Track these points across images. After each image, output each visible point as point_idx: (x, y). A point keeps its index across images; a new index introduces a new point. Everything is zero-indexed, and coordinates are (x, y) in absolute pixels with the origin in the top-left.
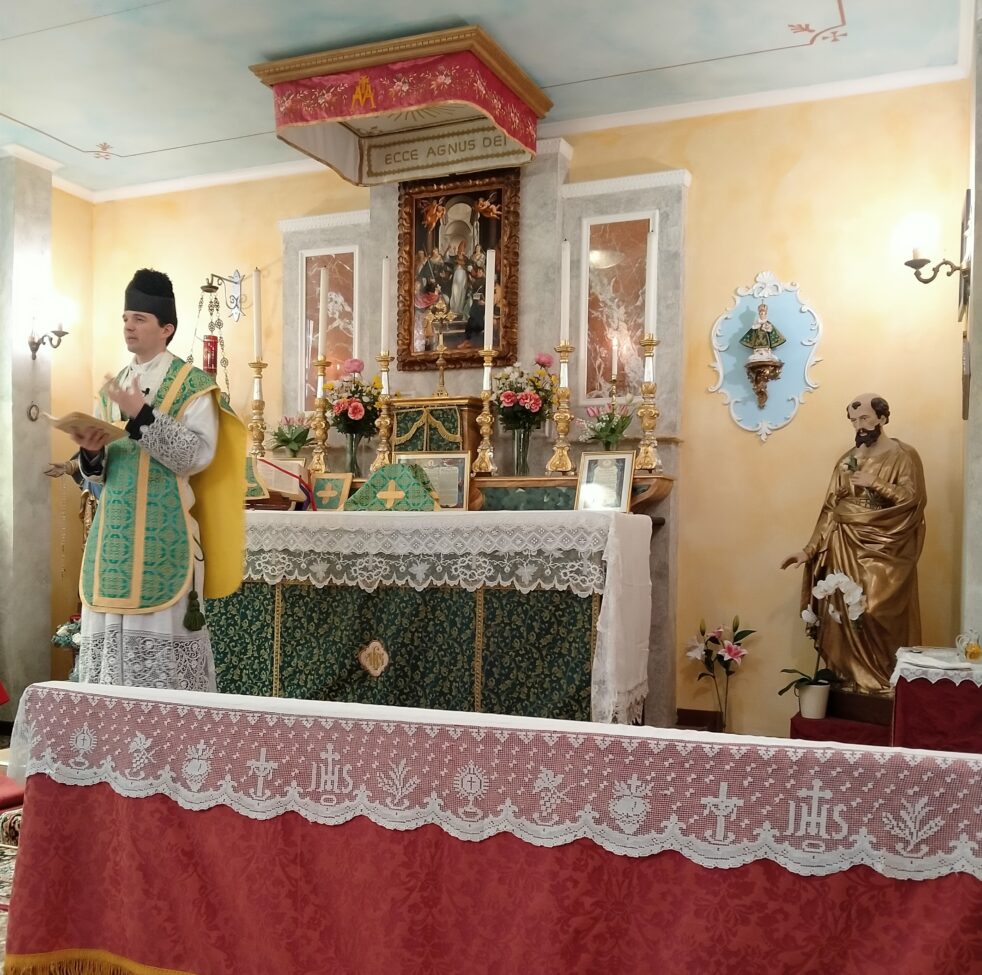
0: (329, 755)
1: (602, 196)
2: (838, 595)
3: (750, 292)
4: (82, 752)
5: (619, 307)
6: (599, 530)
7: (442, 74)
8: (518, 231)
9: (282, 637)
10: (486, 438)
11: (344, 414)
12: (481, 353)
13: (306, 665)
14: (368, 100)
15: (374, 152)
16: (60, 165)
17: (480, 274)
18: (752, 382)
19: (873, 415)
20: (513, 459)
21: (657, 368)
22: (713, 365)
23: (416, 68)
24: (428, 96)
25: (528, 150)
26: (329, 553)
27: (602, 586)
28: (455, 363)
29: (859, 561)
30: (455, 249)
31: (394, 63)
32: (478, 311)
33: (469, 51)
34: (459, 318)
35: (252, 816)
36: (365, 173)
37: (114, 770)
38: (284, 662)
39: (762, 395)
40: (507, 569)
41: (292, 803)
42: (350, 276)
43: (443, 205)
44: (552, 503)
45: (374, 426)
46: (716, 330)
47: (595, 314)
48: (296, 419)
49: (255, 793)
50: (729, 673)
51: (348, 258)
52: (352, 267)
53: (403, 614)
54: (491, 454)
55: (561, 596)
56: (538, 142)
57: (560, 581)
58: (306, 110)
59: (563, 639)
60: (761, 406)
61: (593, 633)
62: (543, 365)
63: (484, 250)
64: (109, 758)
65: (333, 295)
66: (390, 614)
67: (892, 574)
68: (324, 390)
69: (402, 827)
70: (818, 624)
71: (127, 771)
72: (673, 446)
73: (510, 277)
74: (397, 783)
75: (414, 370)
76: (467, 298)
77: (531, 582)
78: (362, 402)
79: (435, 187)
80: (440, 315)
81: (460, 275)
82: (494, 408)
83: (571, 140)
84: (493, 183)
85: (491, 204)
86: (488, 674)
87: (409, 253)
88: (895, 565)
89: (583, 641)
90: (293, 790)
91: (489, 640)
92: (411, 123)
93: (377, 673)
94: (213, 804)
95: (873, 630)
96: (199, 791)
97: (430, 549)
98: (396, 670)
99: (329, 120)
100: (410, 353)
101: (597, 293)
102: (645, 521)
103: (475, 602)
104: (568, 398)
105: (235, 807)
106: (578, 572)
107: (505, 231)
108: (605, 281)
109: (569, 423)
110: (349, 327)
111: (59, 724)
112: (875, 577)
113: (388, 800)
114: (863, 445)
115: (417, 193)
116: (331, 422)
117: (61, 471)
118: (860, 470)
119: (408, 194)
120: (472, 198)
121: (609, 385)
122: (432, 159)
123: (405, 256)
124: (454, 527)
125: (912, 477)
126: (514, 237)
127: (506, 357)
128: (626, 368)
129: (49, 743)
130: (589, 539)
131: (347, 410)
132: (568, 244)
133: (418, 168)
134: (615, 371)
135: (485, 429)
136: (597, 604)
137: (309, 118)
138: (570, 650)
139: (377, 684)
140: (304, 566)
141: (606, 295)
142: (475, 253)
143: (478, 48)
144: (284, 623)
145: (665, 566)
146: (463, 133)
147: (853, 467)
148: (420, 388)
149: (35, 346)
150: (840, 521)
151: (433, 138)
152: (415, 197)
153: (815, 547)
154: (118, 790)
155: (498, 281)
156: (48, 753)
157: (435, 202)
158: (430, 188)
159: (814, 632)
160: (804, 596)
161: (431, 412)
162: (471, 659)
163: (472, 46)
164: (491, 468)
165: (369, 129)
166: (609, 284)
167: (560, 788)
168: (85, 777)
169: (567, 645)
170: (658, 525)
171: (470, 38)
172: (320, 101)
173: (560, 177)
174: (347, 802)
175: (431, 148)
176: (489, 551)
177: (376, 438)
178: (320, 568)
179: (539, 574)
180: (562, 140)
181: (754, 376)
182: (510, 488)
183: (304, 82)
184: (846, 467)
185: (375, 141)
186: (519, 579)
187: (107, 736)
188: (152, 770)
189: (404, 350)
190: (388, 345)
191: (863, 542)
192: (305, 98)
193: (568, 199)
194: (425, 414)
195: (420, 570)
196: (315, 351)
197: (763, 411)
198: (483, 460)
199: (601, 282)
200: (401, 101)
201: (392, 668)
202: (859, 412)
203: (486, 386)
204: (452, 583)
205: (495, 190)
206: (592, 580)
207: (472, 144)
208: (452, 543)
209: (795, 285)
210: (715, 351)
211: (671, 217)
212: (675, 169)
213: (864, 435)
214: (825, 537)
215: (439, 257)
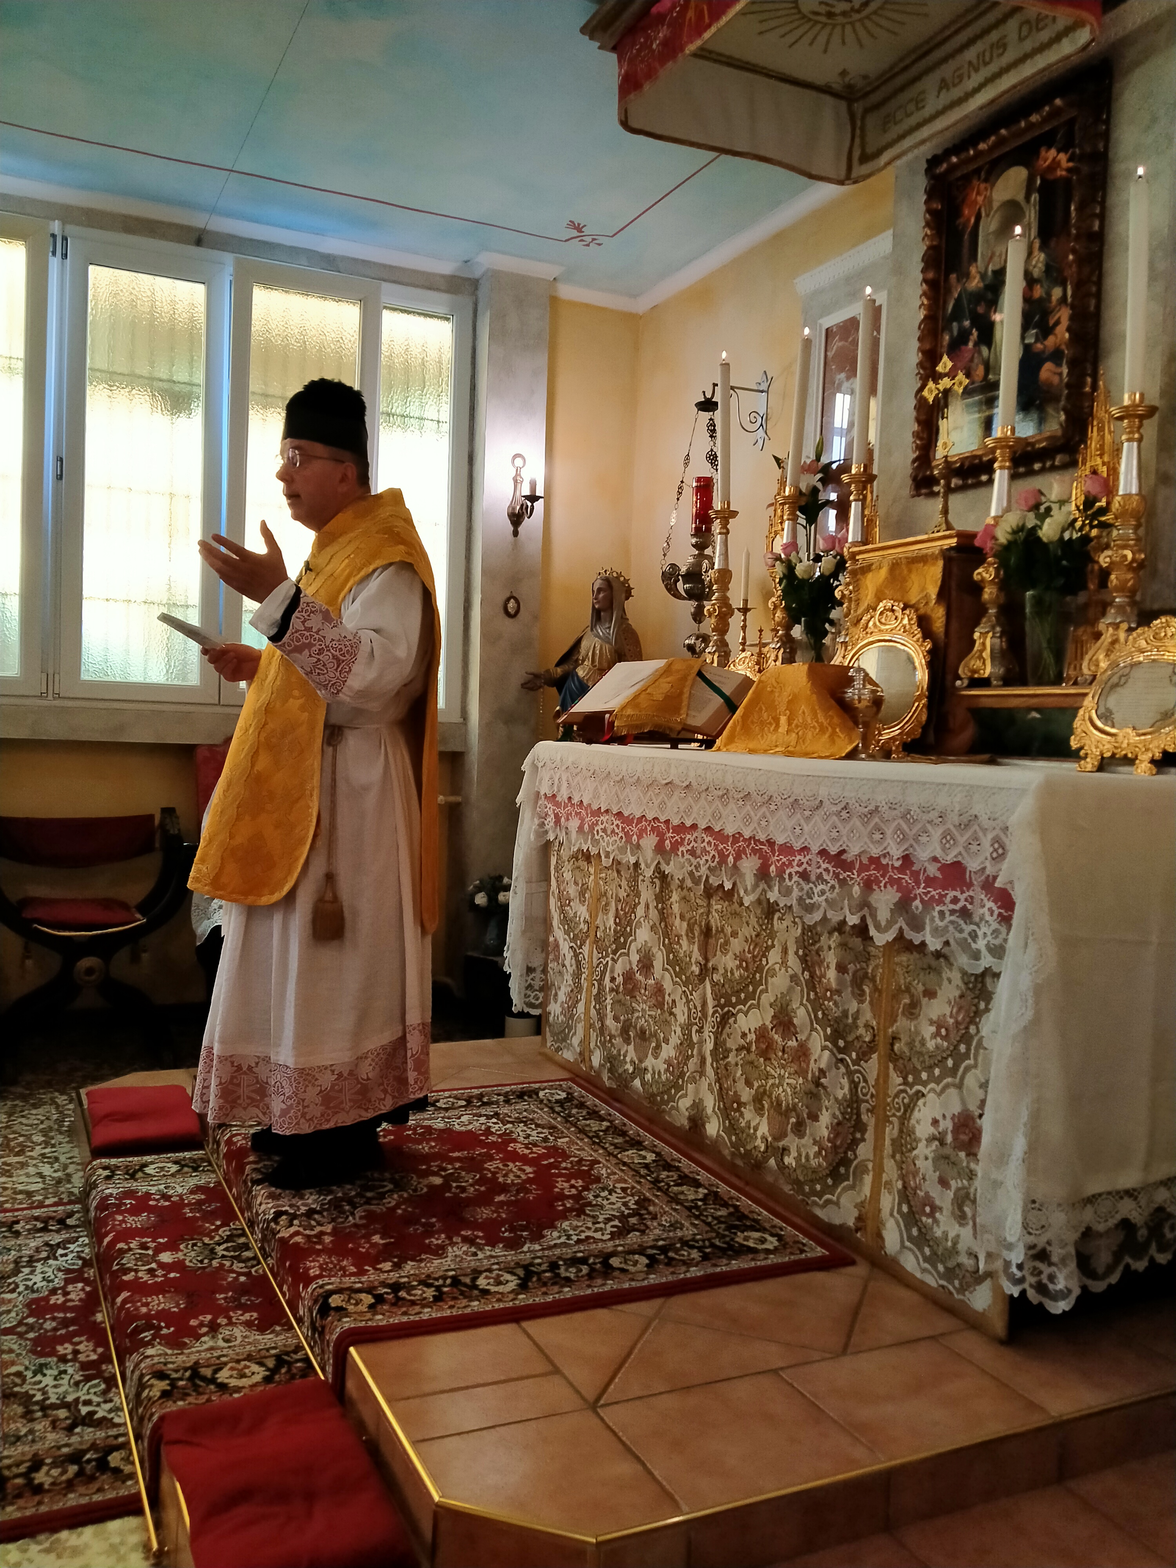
10: (990, 609)
15: (869, 118)
17: (1037, 293)
25: (1086, 16)
30: (1001, 256)
36: (856, 157)
57: (933, 929)
63: (1044, 246)
77: (889, 923)
79: (971, 151)
85: (1059, 152)
115: (948, 171)
117: (538, 682)
119: (936, 179)
120: (1027, 154)
130: (986, 842)
133: (925, 123)
135: (988, 593)
146: (989, 30)
149: (516, 518)
151: (947, 59)
152: (948, 179)
157: (975, 180)
158: (964, 155)
164: (990, 669)
175: (943, 80)
182: (1020, 710)
185: (871, 100)
186: (874, 913)
198: (980, 654)
203: (996, 508)
207: (1001, 46)
208: (789, 824)
215: (977, 277)
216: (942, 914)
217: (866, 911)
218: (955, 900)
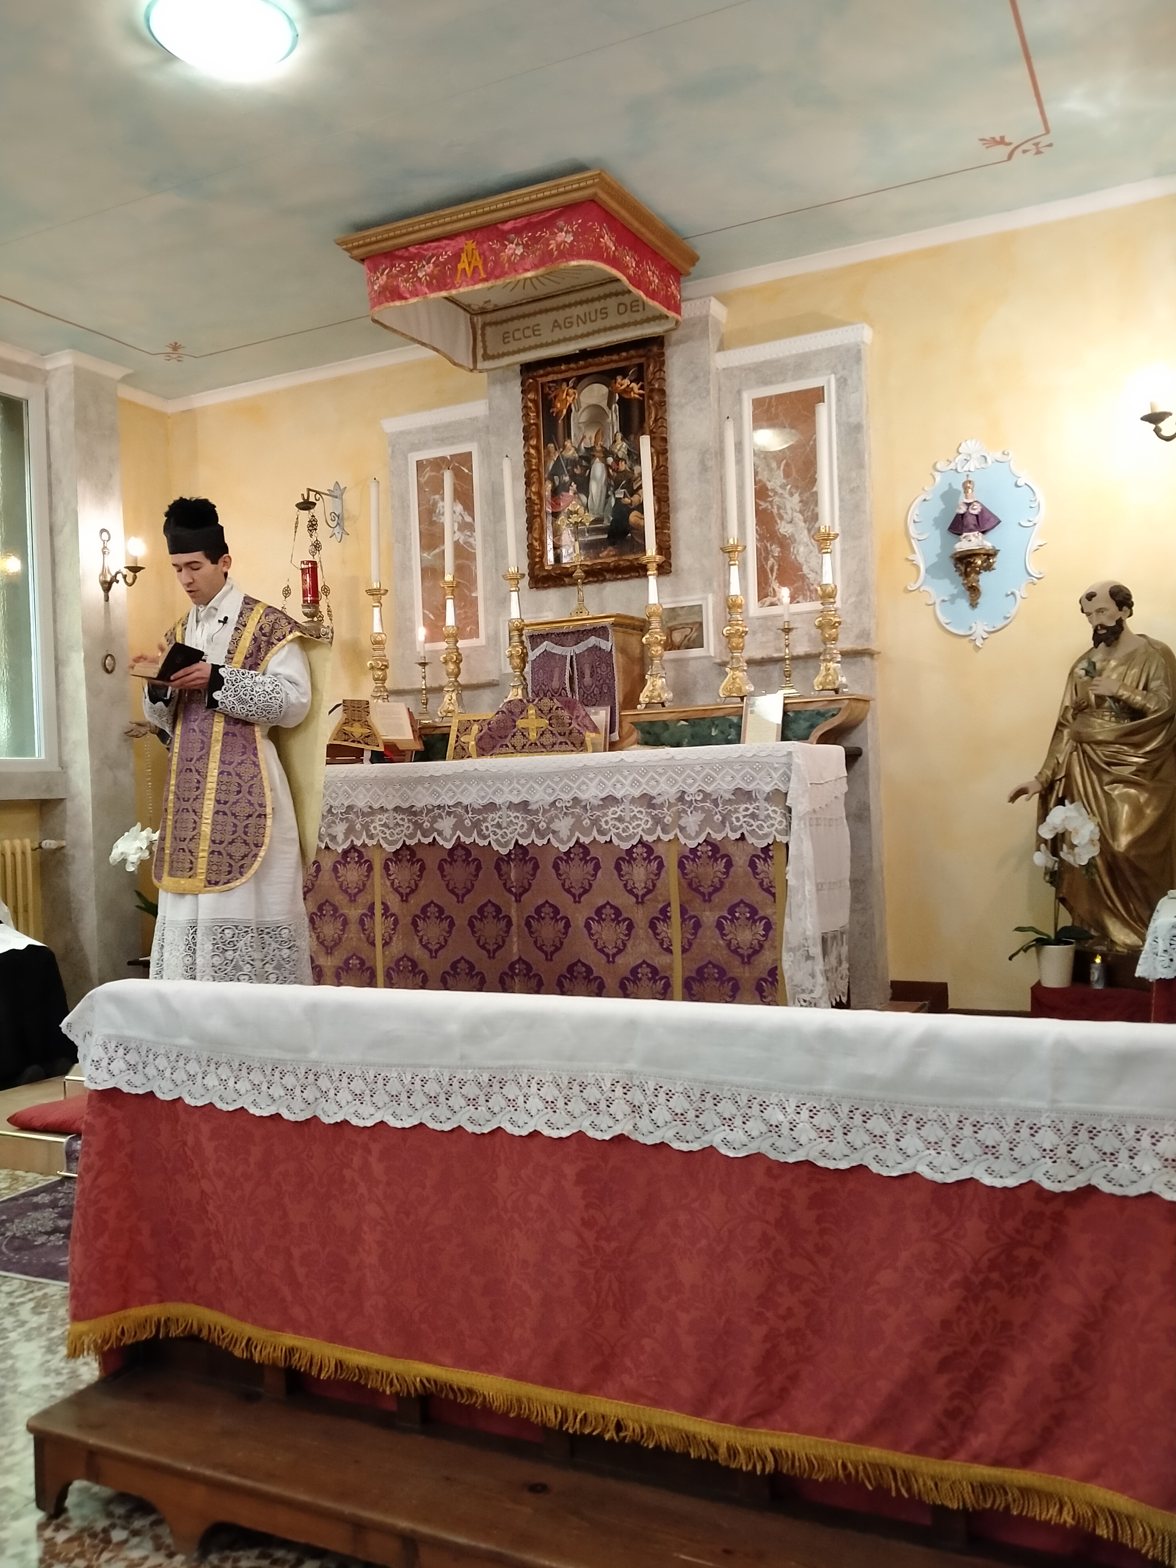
1: (764, 363)
3: (952, 466)
5: (791, 495)
7: (562, 231)
8: (665, 411)
14: (475, 268)
15: (489, 330)
16: (127, 371)
17: (622, 467)
18: (961, 575)
19: (1112, 607)
21: (837, 566)
22: (911, 557)
23: (530, 227)
24: (547, 258)
25: (671, 314)
26: (455, 806)
27: (787, 831)
28: (596, 574)
29: (1106, 788)
30: (590, 439)
31: (505, 222)
32: (622, 511)
33: (593, 201)
34: (599, 519)
36: (479, 356)
39: (974, 591)
40: (668, 820)
42: (469, 479)
43: (574, 388)
44: (721, 736)
46: (913, 515)
47: (764, 505)
51: (466, 458)
52: (471, 471)
56: (683, 305)
57: (733, 829)
58: (404, 286)
60: (974, 605)
63: (625, 438)
67: (1147, 803)
70: (1055, 869)
72: (866, 659)
75: (548, 587)
76: (608, 496)
77: (698, 834)
79: (564, 366)
80: (575, 517)
81: (598, 469)
83: (724, 299)
84: (632, 357)
85: (631, 382)
87: (537, 448)
88: (1152, 792)
92: (531, 293)
95: (1128, 874)
99: (433, 296)
100: (543, 566)
101: (764, 480)
102: (837, 752)
106: (754, 816)
107: (650, 414)
108: (774, 465)
110: (471, 540)
112: (1126, 808)
114: (1102, 645)
115: (541, 376)
117: (143, 730)
118: (1100, 675)
119: (533, 378)
120: (607, 377)
123: (532, 451)
125: (1166, 681)
126: (660, 419)
128: (804, 567)
133: (543, 346)
136: (784, 852)
137: (408, 296)
140: (427, 825)
141: (776, 481)
142: (615, 441)
143: (603, 196)
145: (866, 807)
146: (593, 300)
147: (1092, 671)
148: (557, 607)
149: (107, 586)
150: (1079, 740)
151: (557, 309)
152: (541, 380)
153: (1049, 773)
157: (564, 385)
158: (556, 369)
163: (595, 194)
165: (481, 304)
166: (779, 468)
170: (853, 757)
171: (593, 186)
172: (420, 275)
173: (713, 343)
175: (556, 321)
178: (446, 824)
179: (708, 822)
180: (713, 299)
181: (963, 568)
182: (671, 721)
183: (399, 253)
184: (1083, 672)
185: (489, 318)
186: (683, 830)
189: (536, 564)
190: (516, 559)
191: (1109, 764)
192: (402, 272)
193: (724, 369)
195: (563, 825)
197: (976, 610)
199: (768, 466)
200: (514, 268)
202: (1096, 604)
204: (602, 839)
205: (635, 365)
206: (773, 825)
207: (604, 312)
209: (1008, 454)
210: (913, 541)
211: (849, 382)
212: (851, 324)
213: (1104, 631)
214: (1061, 761)
215: (573, 450)
216: (738, 819)
217: (677, 830)
218: (747, 809)
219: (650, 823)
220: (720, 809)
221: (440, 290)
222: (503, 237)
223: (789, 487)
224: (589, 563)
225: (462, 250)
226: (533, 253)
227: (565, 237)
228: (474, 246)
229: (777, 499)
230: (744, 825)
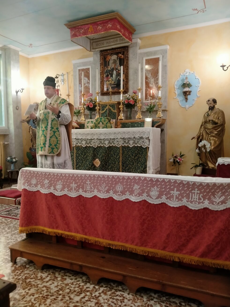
0: (88, 182)
1: (148, 52)
2: (204, 146)
3: (184, 74)
4: (33, 184)
5: (152, 79)
6: (148, 132)
7: (109, 24)
8: (128, 61)
9: (76, 158)
10: (122, 111)
11: (88, 106)
12: (120, 91)
13: (82, 164)
14: (92, 31)
15: (94, 43)
16: (21, 49)
17: (119, 72)
18: (184, 96)
19: (213, 103)
20: (128, 116)
21: (162, 93)
22: (175, 92)
23: (103, 23)
24: (106, 30)
25: (130, 42)
26: (85, 139)
27: (149, 145)
28: (114, 93)
29: (210, 138)
31: (98, 22)
32: (119, 81)
33: (116, 18)
34: (115, 82)
35: (72, 196)
36: (92, 48)
37: (41, 188)
38: (76, 164)
39: (186, 99)
40: (127, 142)
41: (81, 193)
42: (89, 73)
43: (110, 56)
44: (137, 126)
45: (95, 109)
46: (176, 83)
47: (147, 81)
48: (77, 108)
49: (72, 191)
50: (179, 165)
51: (88, 69)
52: (89, 71)
53: (103, 152)
54: (123, 115)
55: (140, 148)
56: (132, 40)
57: (139, 144)
58: (77, 34)
59: (140, 158)
60: (186, 101)
61: (147, 156)
62: (135, 93)
63: (120, 66)
64: (40, 185)
65: (85, 78)
66: (100, 153)
67: (217, 141)
68: (84, 101)
69: (105, 198)
70: (200, 153)
71: (44, 188)
72: (166, 112)
73: (126, 72)
74: (103, 188)
75: (104, 95)
76: (116, 78)
77: (132, 145)
78: (93, 103)
79: (108, 51)
80: (110, 82)
81: (115, 72)
82: (123, 104)
83: (140, 39)
84: (122, 50)
85: (122, 55)
86: (123, 166)
87: (103, 67)
88: (218, 139)
89: (145, 158)
90: (81, 190)
91: (123, 158)
92: (102, 36)
93: (98, 166)
94: (63, 194)
95: (213, 154)
96: (60, 191)
97: (109, 137)
98: (102, 165)
99: (83, 36)
100: (103, 91)
101: (147, 76)
102: (159, 129)
103: (120, 149)
104: (141, 101)
105: (68, 195)
106: (143, 142)
107: (125, 61)
108: (149, 73)
109: (141, 107)
110: (89, 85)
111: (28, 178)
112: (213, 141)
113: (101, 192)
114: (210, 110)
115: (104, 53)
116: (85, 108)
117: (24, 121)
118: (210, 116)
119: (102, 53)
120: (117, 54)
121: (150, 98)
122: (107, 45)
123: (102, 68)
124: (114, 132)
125: (222, 117)
126: (127, 63)
127: (125, 92)
128: (154, 93)
129: (27, 182)
130: (146, 134)
131: (89, 105)
132: (140, 64)
133: (104, 47)
134: (152, 94)
135: (121, 109)
136: (148, 149)
137: (78, 36)
138: (142, 160)
139: (98, 169)
140: (80, 142)
141: (149, 76)
142: (118, 67)
143: (118, 17)
144: (76, 155)
145: (164, 140)
146: (115, 38)
147: (208, 115)
148: (106, 99)
149: (17, 92)
150: (205, 128)
151: (107, 39)
152: (104, 54)
153: (199, 134)
154: (42, 192)
155: (124, 73)
156: (26, 184)
157: (108, 55)
158: (107, 52)
159: (199, 154)
160: (197, 146)
161: (109, 105)
162: (119, 162)
163: (116, 17)
164: (123, 118)
165: (92, 38)
166: (150, 73)
167: (139, 188)
168: (34, 189)
169: (141, 159)
170: (162, 130)
171: (116, 15)
172: (81, 32)
173: (138, 48)
174: (92, 193)
175: (107, 42)
176: (122, 138)
177: (96, 112)
178: (84, 142)
179: (134, 143)
180: (138, 39)
181: (185, 94)
182: (128, 123)
183: (77, 27)
184: (206, 115)
185: (94, 41)
186: (129, 144)
187: (39, 180)
188: (49, 187)
189: (102, 91)
190: (98, 90)
191: (210, 133)
192: (77, 31)
193: (140, 53)
194: (108, 106)
195: (107, 142)
196: (81, 92)
197: (187, 103)
198: (121, 116)
199: (148, 73)
200: (100, 31)
201: (101, 165)
202: (209, 102)
203: (121, 99)
204: (114, 145)
205: (123, 52)
207: (117, 41)
208: (114, 136)
209: (194, 72)
210: (175, 89)
211: (164, 56)
212: (165, 45)
213: (211, 108)
214: (201, 132)
215: (110, 68)
216: (140, 142)
217: (128, 144)
218: (142, 141)
219: (123, 142)
220: (137, 140)
221: (85, 35)
222: (98, 25)
223: (152, 77)
224: (112, 91)
225: (89, 27)
226: (104, 28)
227: (110, 25)
228: (92, 26)
229: (149, 79)
230: (142, 144)
